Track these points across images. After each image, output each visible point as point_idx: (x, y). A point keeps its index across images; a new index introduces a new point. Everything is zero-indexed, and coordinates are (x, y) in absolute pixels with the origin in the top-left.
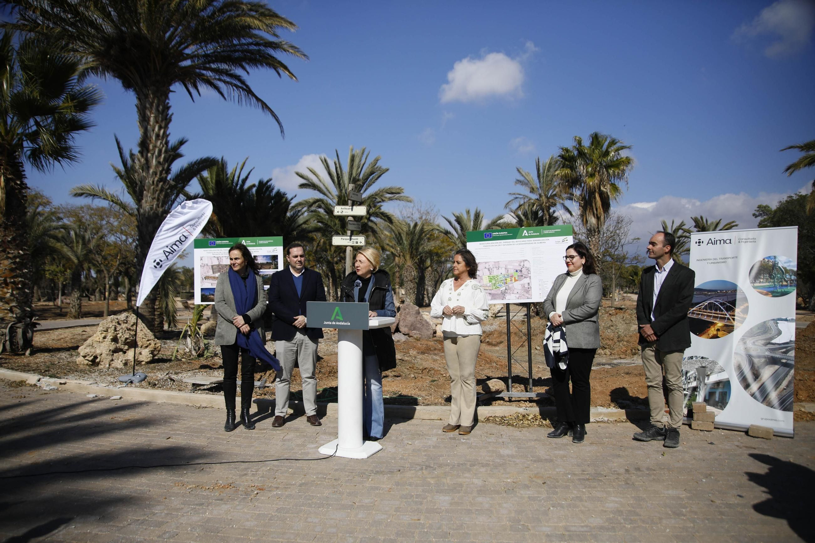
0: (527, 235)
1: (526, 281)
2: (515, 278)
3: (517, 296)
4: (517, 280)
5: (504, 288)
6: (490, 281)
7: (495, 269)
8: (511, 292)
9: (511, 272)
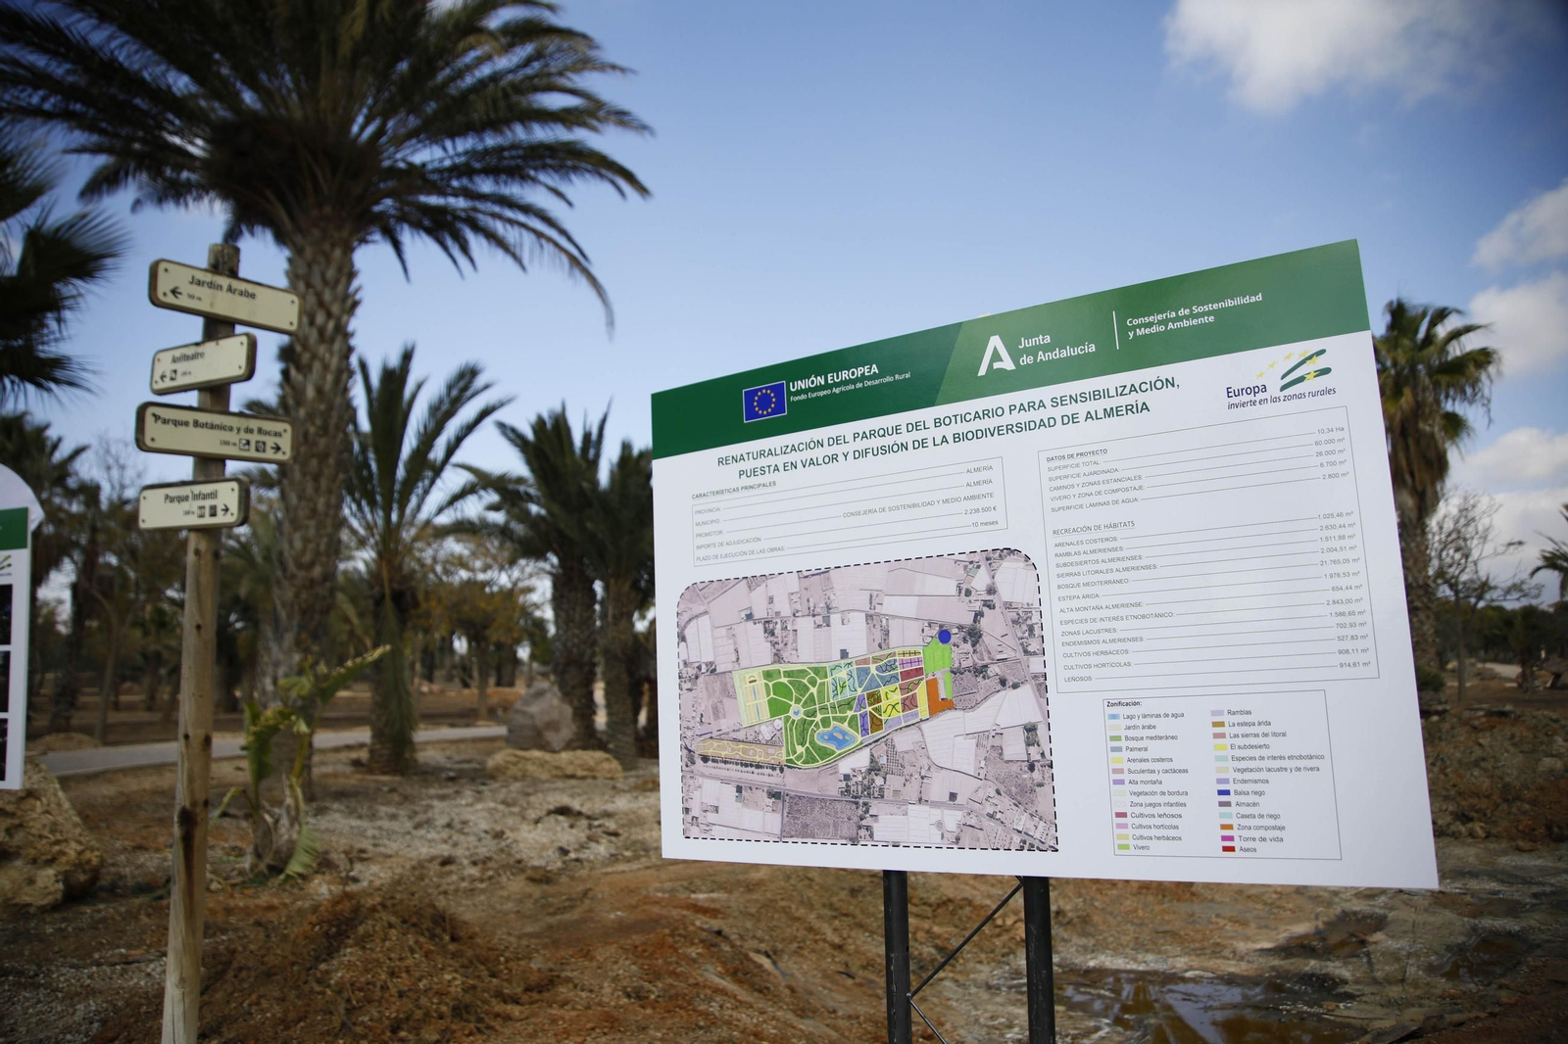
0: (1007, 364)
1: (1011, 708)
2: (932, 686)
3: (952, 819)
4: (946, 705)
5: (861, 760)
6: (777, 709)
7: (805, 625)
8: (911, 791)
9: (908, 638)
